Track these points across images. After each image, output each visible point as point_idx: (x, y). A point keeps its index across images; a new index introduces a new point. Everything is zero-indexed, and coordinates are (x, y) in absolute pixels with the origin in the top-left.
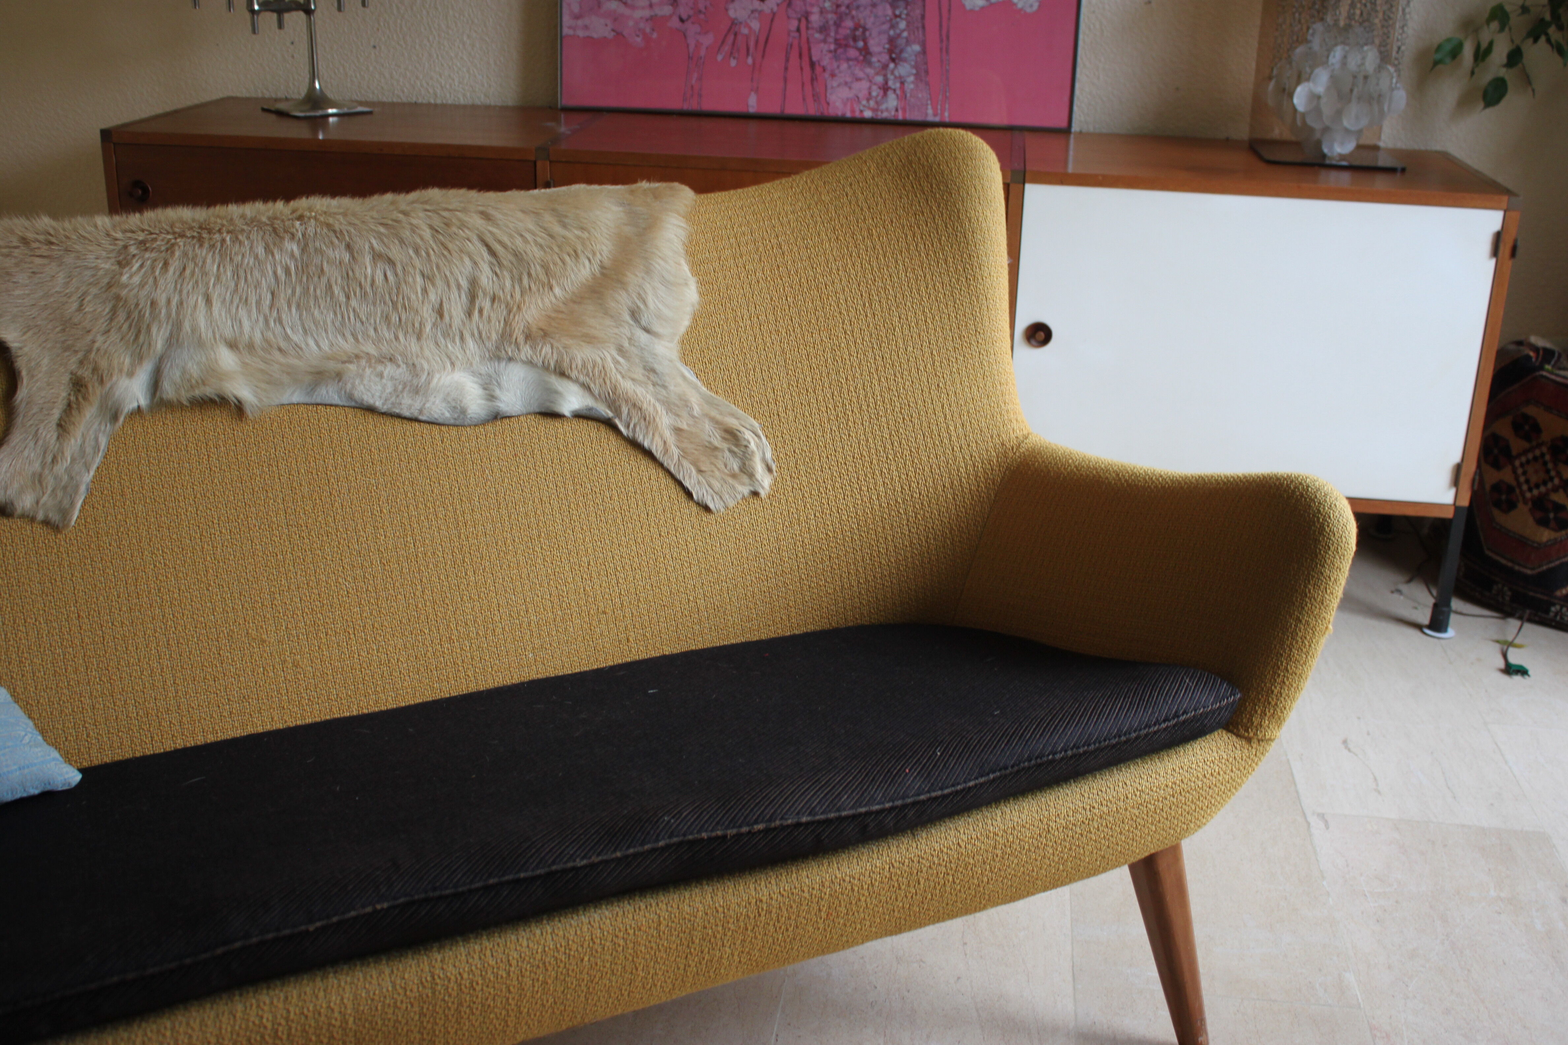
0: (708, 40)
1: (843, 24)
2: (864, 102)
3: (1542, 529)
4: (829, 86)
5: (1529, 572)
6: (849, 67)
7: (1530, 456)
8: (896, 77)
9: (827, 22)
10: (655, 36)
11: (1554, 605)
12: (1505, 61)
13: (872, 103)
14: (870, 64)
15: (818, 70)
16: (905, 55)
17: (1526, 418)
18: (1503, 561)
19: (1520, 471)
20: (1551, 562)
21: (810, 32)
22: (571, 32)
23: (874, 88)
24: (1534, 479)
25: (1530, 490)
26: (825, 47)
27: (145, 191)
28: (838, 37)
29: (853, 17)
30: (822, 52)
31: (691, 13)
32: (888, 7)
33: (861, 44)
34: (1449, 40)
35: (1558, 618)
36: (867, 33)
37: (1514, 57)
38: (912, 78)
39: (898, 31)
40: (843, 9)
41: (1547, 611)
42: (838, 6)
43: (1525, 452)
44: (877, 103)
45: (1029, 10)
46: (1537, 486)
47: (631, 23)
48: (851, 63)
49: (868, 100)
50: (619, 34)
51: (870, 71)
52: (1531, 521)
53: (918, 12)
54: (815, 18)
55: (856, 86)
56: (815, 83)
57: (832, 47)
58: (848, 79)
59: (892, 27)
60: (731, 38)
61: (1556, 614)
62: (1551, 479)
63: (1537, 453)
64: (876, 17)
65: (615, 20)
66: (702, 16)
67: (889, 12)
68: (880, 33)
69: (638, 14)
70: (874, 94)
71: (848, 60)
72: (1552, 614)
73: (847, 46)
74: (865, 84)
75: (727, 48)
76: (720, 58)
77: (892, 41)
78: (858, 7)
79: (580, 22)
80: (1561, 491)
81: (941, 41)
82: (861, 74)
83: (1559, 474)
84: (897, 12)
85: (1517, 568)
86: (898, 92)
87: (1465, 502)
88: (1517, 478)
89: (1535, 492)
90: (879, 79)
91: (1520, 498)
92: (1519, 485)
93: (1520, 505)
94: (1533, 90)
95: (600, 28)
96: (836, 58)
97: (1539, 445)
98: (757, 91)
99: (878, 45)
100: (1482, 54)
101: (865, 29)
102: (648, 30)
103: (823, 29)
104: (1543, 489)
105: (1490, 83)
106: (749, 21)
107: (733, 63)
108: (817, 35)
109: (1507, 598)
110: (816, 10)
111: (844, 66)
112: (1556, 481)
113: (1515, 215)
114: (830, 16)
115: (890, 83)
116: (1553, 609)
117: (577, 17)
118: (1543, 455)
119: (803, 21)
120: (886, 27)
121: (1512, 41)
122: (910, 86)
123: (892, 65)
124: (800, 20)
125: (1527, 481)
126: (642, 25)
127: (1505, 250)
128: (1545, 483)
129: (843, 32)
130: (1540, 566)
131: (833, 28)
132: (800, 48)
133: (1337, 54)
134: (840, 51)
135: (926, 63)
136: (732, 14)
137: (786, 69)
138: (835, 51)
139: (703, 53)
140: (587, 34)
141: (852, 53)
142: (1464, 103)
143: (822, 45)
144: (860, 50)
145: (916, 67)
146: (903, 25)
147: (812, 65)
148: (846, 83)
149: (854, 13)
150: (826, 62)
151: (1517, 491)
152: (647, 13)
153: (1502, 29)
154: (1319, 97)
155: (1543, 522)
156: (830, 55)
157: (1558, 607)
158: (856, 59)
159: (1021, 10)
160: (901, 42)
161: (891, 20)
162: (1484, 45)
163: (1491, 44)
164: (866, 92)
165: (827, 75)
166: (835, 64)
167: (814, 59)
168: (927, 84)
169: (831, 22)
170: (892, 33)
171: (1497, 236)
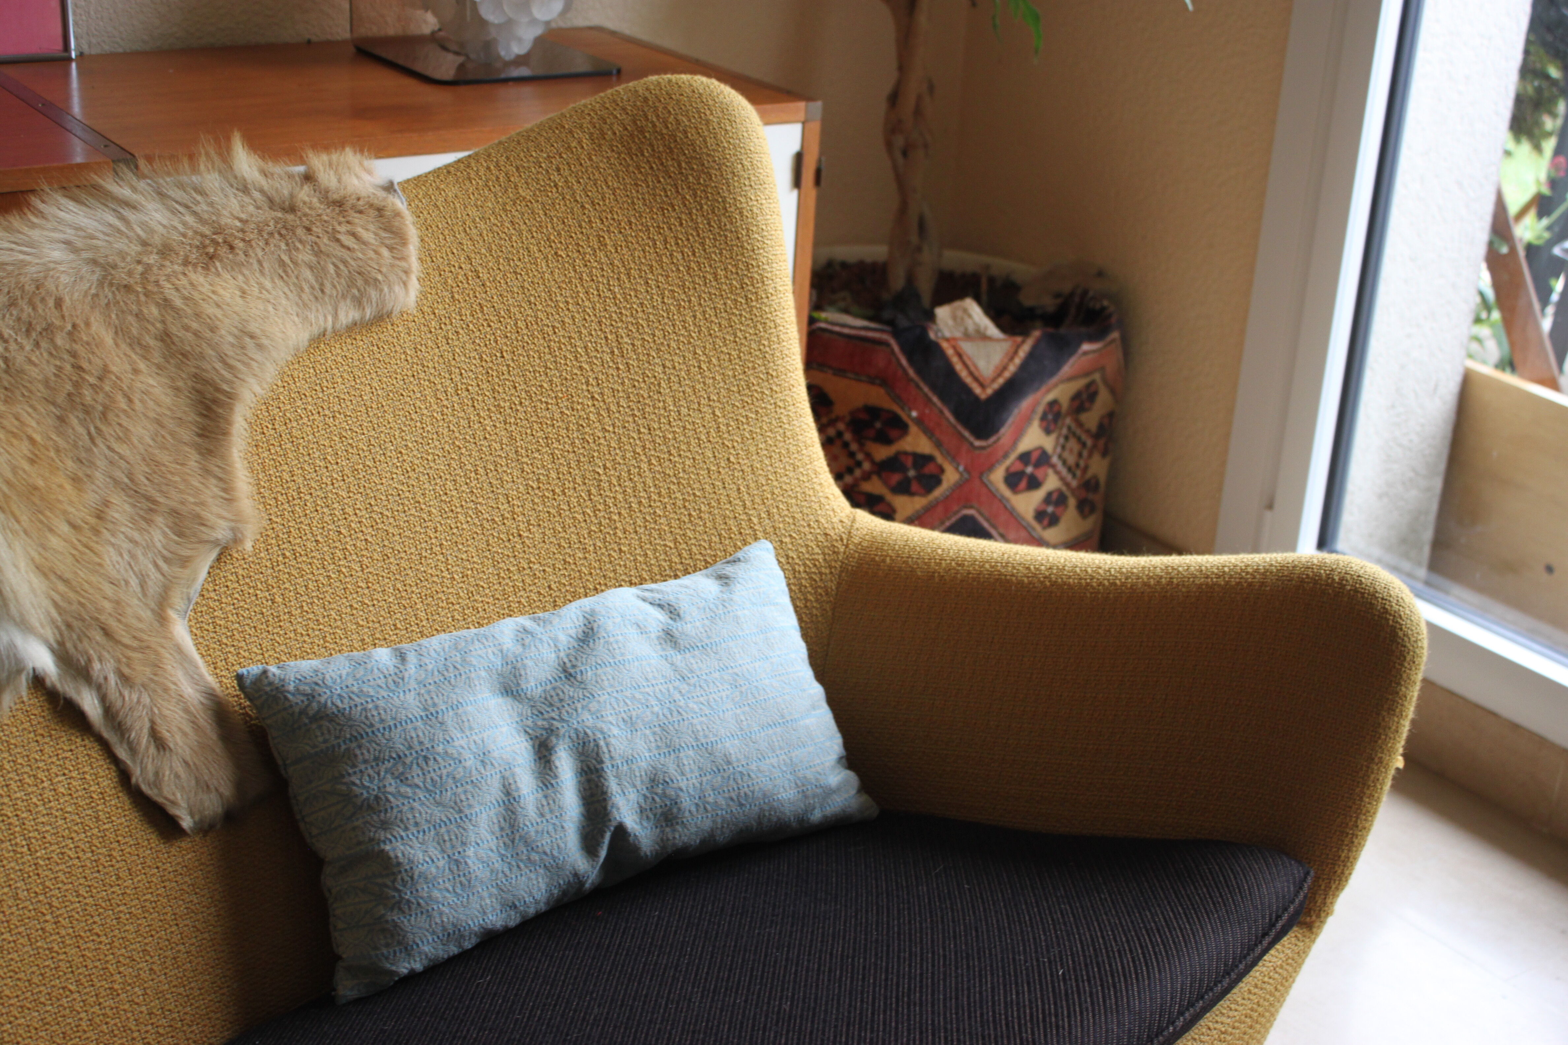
62: (859, 464)
63: (831, 432)
80: (874, 477)
83: (868, 456)
112: (867, 466)
113: (816, 127)
118: (840, 434)
127: (807, 178)
171: (799, 159)
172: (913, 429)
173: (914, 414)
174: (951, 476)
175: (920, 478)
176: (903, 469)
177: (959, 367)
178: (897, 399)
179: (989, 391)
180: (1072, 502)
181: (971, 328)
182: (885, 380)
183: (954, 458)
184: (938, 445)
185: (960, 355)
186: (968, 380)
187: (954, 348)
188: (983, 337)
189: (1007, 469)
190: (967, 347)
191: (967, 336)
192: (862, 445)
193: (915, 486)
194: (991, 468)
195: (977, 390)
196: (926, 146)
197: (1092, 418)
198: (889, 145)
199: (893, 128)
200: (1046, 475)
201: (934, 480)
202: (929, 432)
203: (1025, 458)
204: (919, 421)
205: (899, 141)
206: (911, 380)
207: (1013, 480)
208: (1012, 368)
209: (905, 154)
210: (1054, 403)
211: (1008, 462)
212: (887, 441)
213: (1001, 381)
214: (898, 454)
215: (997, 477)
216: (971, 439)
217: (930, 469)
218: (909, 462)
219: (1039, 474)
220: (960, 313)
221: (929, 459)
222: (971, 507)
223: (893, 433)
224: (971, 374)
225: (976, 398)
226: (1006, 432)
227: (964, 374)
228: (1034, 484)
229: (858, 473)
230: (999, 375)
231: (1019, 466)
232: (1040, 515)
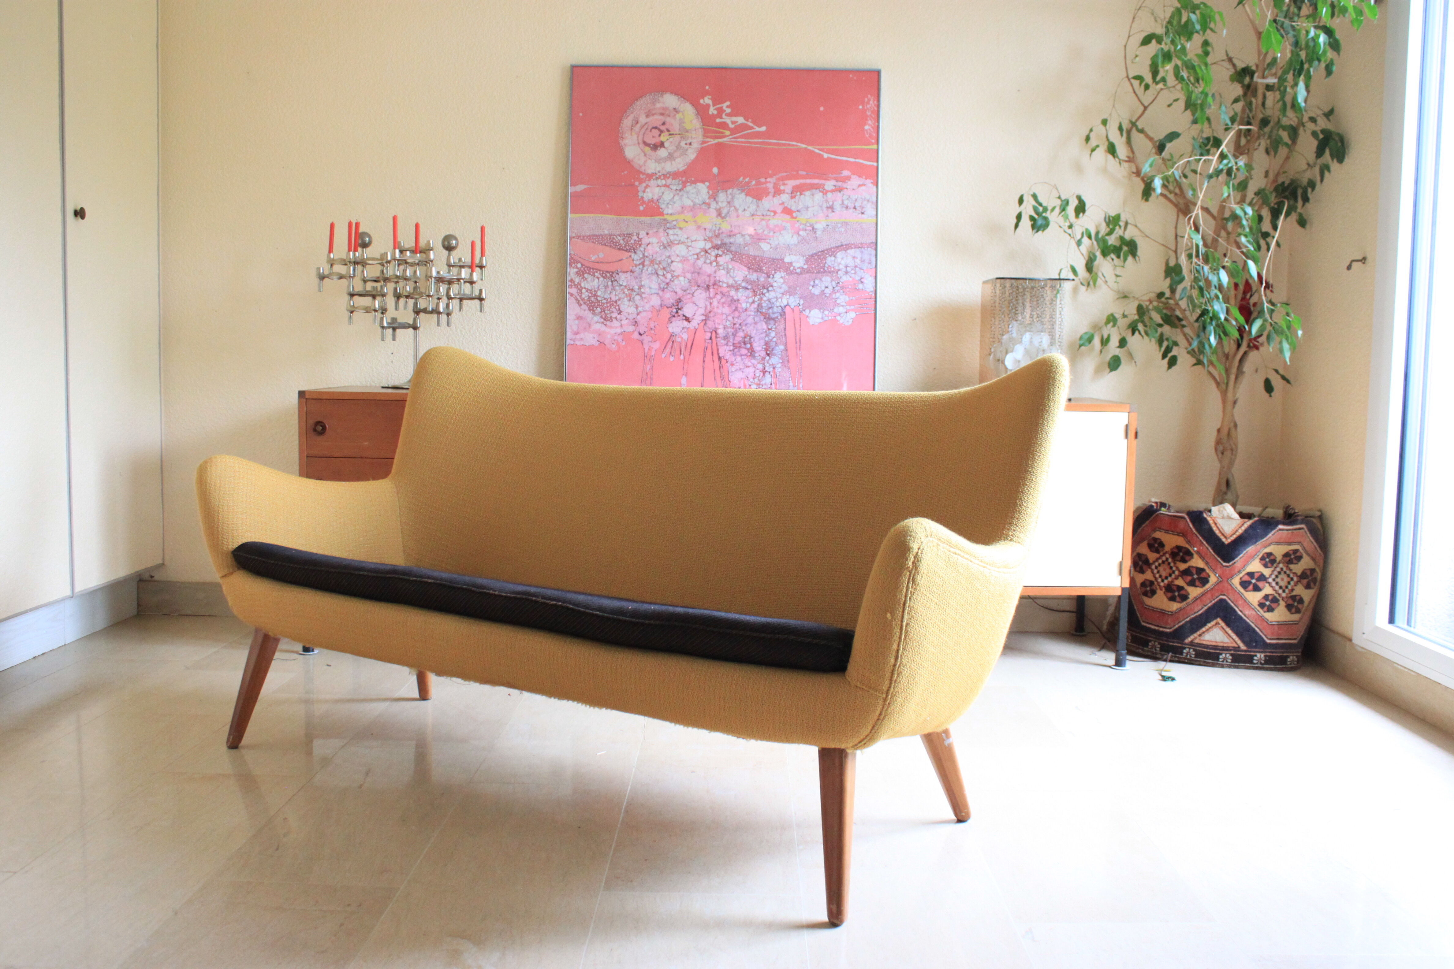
0: (656, 345)
1: (738, 335)
2: (752, 380)
3: (1172, 603)
4: (730, 371)
5: (1168, 630)
6: (742, 360)
7: (1160, 561)
8: (770, 365)
9: (728, 333)
10: (624, 343)
11: (1185, 648)
12: (1117, 344)
13: (756, 380)
14: (754, 357)
15: (723, 362)
16: (774, 352)
17: (1155, 540)
18: (1153, 627)
19: (1155, 571)
20: (1180, 622)
21: (718, 339)
22: (572, 342)
23: (757, 371)
24: (1164, 574)
25: (1163, 581)
26: (728, 348)
27: (324, 428)
28: (735, 342)
29: (743, 331)
30: (725, 351)
31: (646, 330)
32: (764, 324)
33: (748, 346)
34: (1086, 333)
35: (1188, 657)
36: (752, 339)
37: (1123, 343)
38: (780, 365)
39: (770, 338)
40: (737, 326)
41: (1182, 653)
42: (734, 324)
43: (1157, 560)
44: (759, 380)
45: (847, 324)
46: (1166, 578)
47: (609, 336)
48: (743, 357)
49: (754, 378)
50: (602, 343)
51: (754, 361)
52: (1165, 599)
53: (782, 326)
54: (721, 332)
55: (747, 370)
56: (722, 369)
57: (732, 348)
58: (741, 367)
59: (767, 335)
60: (670, 344)
61: (1187, 654)
62: (1174, 572)
63: (1164, 558)
64: (757, 330)
65: (600, 335)
66: (652, 332)
67: (765, 327)
68: (760, 339)
69: (613, 331)
70: (757, 375)
71: (741, 355)
72: (1185, 654)
73: (740, 347)
74: (751, 370)
75: (668, 350)
76: (663, 356)
77: (767, 344)
78: (746, 325)
79: (578, 336)
80: (1180, 578)
81: (796, 343)
82: (749, 364)
83: (1177, 568)
84: (770, 327)
85: (1161, 629)
86: (772, 373)
87: (1127, 585)
88: (1155, 577)
89: (1166, 581)
90: (760, 366)
91: (1158, 587)
92: (1156, 579)
93: (1158, 591)
94: (1135, 362)
95: (589, 339)
96: (734, 355)
97: (1164, 554)
98: (686, 374)
99: (758, 346)
100: (1105, 342)
101: (751, 338)
102: (620, 340)
103: (726, 338)
104: (1170, 579)
105: (1111, 359)
106: (681, 334)
107: (672, 359)
108: (722, 341)
109: (1158, 649)
110: (721, 326)
111: (739, 359)
112: (1177, 573)
113: (1135, 415)
114: (729, 330)
115: (767, 369)
116: (1185, 651)
117: (576, 333)
118: (1167, 559)
119: (714, 333)
120: (764, 335)
121: (1120, 334)
122: (778, 370)
123: (767, 358)
124: (712, 333)
125: (1160, 576)
126: (616, 338)
127: (1131, 434)
128: (1170, 575)
129: (738, 339)
130: (1174, 626)
131: (732, 337)
132: (712, 349)
133: (1027, 337)
134: (736, 350)
135: (788, 356)
136: (671, 330)
137: (704, 361)
138: (733, 350)
139: (653, 353)
140: (582, 343)
141: (744, 351)
142: (1098, 371)
143: (726, 347)
144: (748, 349)
145: (782, 358)
146: (773, 334)
147: (720, 358)
148: (740, 369)
149: (744, 328)
150: (728, 356)
151: (1156, 583)
152: (619, 331)
153: (1114, 326)
154: (1019, 361)
155: (1172, 599)
156: (730, 353)
157: (1187, 650)
158: (746, 355)
159: (842, 324)
160: (773, 344)
161: (766, 332)
162: (1105, 337)
163: (1109, 336)
164: (752, 374)
165: (728, 364)
166: (734, 358)
167: (721, 355)
168: (789, 368)
169: (730, 334)
170: (767, 339)
171: (1127, 426)
172: (1195, 556)
173: (1196, 549)
174: (1213, 579)
175: (1199, 579)
176: (1191, 575)
177: (1215, 528)
178: (1189, 542)
179: (1229, 541)
180: (1282, 604)
181: (1225, 515)
182: (1183, 534)
183: (1214, 571)
184: (1207, 563)
185: (1216, 524)
186: (1219, 535)
187: (1213, 520)
188: (1230, 518)
189: (1241, 578)
190: (1220, 522)
191: (1223, 518)
192: (1175, 563)
193: (1197, 583)
194: (1232, 577)
195: (1224, 540)
196: (1232, 450)
197: (1298, 568)
198: (1216, 449)
199: (1218, 442)
200: (1264, 587)
201: (1205, 581)
202: (1202, 558)
203: (1251, 575)
204: (1198, 552)
205: (1220, 448)
206: (1194, 534)
207: (1244, 584)
208: (1240, 531)
209: (1223, 453)
210: (1269, 554)
211: (1241, 575)
212: (1184, 561)
213: (1235, 536)
214: (1189, 567)
215: (1236, 581)
216: (1222, 562)
217: (1203, 575)
218: (1194, 571)
219: (1260, 584)
220: (1221, 509)
221: (1203, 570)
222: (1224, 595)
223: (1187, 558)
224: (1221, 532)
225: (1223, 543)
226: (1239, 561)
227: (1217, 532)
228: (1257, 589)
229: (1173, 576)
230: (1234, 534)
231: (1247, 578)
232: (1262, 605)
